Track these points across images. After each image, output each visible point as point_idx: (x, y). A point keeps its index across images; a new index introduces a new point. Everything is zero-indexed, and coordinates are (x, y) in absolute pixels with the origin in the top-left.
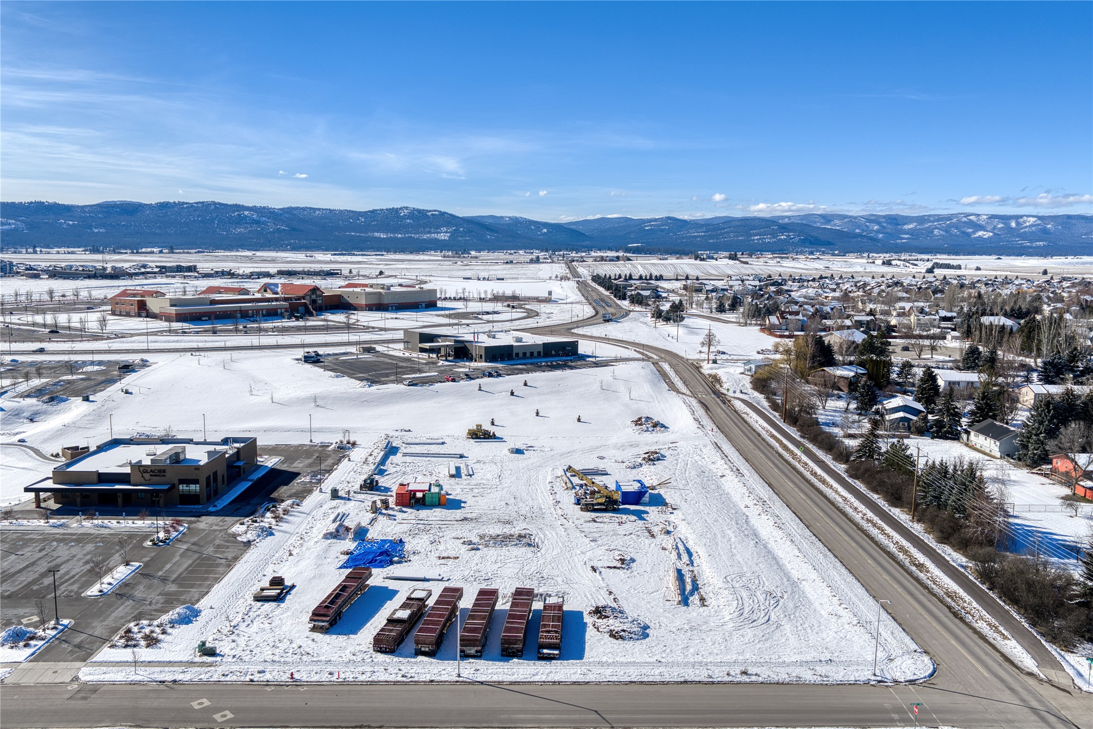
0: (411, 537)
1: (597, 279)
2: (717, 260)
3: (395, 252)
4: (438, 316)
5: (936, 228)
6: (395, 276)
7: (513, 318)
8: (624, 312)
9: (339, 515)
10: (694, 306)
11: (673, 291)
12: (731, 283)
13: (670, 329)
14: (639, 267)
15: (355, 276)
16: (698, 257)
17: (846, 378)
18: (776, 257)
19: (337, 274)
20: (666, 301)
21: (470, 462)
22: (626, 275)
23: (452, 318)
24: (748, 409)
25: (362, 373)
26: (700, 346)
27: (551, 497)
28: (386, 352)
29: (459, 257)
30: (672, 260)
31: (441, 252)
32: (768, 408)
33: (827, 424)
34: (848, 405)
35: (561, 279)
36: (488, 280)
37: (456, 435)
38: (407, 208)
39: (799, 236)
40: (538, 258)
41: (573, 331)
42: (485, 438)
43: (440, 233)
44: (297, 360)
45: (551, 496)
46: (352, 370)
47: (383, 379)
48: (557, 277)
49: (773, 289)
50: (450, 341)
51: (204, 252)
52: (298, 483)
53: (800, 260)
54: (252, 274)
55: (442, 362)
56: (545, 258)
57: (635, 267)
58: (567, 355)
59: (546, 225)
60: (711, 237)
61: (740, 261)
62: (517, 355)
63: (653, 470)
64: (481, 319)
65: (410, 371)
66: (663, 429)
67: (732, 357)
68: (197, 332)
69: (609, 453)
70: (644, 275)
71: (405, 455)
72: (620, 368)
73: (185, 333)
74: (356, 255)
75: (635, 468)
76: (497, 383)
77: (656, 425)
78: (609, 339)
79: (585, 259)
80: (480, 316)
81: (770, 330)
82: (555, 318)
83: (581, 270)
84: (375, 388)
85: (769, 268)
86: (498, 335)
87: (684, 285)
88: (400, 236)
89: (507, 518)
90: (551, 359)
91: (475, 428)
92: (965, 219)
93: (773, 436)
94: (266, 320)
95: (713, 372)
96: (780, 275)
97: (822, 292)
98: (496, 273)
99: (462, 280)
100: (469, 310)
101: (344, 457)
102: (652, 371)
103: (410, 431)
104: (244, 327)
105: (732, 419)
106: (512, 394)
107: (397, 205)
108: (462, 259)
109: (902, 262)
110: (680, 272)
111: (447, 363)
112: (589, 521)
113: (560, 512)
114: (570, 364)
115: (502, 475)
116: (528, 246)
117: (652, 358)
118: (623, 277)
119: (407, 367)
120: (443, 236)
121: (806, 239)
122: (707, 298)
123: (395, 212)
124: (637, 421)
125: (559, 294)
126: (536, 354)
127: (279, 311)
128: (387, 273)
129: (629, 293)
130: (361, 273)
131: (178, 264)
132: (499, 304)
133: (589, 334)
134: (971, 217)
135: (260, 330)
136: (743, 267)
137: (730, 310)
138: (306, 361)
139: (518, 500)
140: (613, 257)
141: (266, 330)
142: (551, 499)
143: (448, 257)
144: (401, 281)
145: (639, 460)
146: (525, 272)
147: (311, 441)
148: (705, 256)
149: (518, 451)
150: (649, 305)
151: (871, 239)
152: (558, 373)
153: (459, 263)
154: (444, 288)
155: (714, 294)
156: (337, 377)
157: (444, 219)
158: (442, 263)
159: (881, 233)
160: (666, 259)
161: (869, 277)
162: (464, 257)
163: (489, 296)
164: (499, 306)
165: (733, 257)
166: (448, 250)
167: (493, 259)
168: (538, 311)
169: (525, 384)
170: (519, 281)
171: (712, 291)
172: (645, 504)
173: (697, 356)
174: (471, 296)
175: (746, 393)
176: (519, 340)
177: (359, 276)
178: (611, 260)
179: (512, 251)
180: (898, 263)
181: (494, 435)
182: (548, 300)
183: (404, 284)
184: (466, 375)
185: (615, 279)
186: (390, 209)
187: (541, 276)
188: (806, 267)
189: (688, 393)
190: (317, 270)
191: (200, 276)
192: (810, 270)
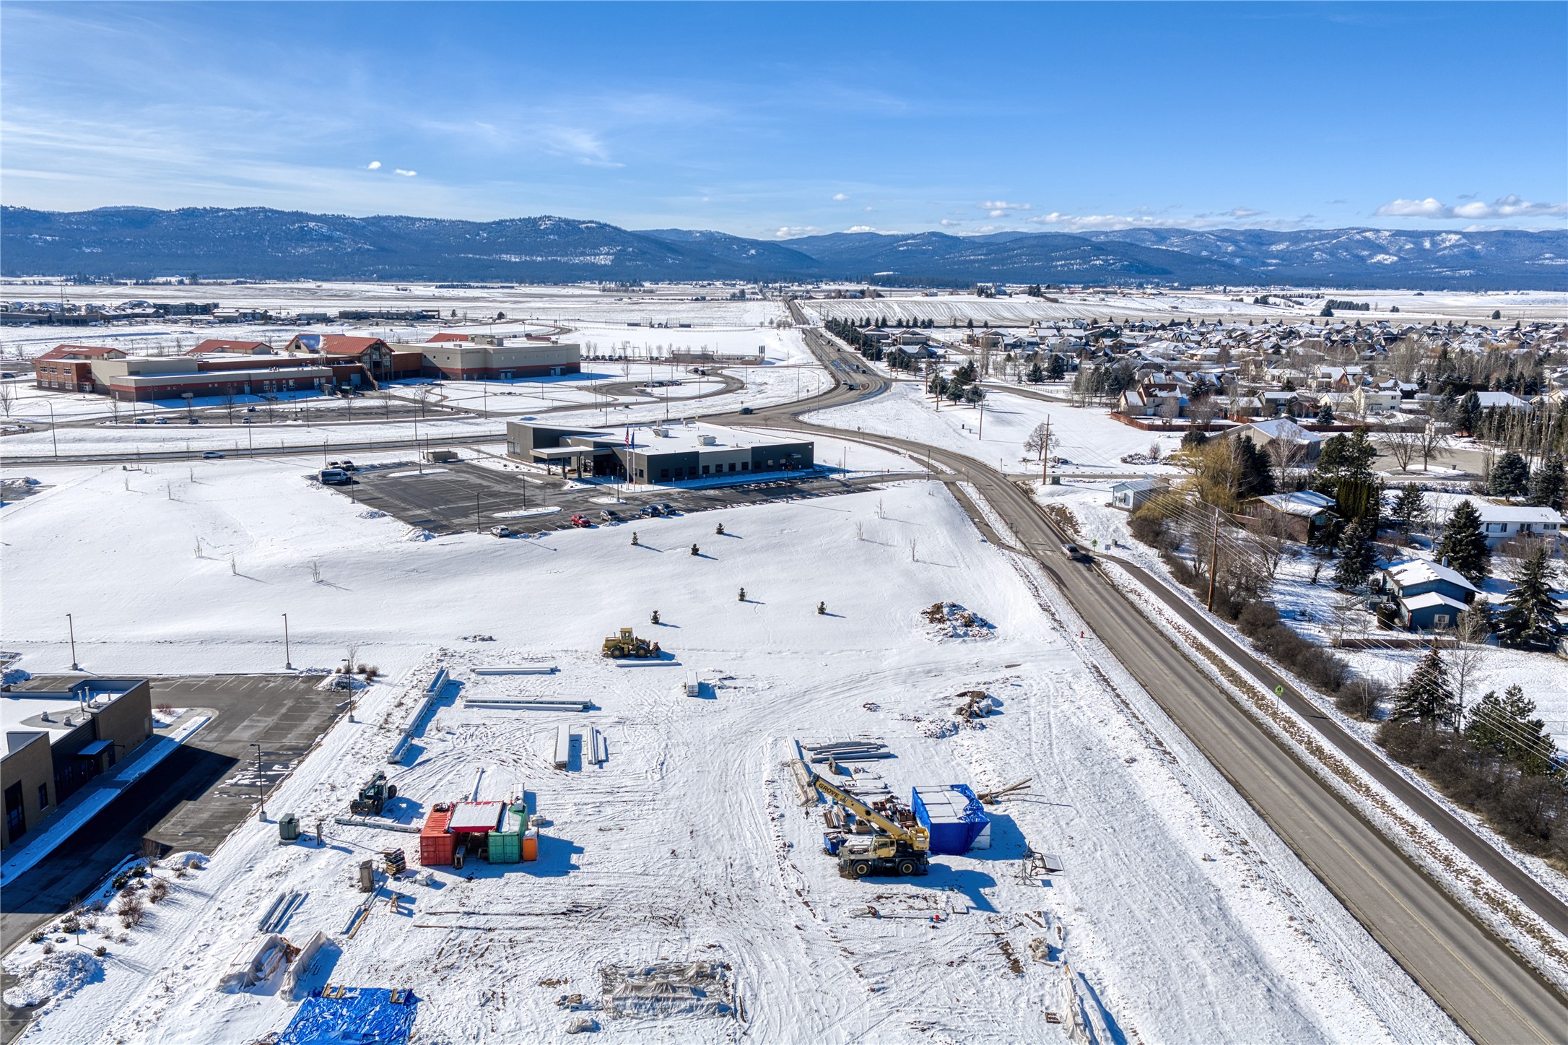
0: (437, 978)
1: (833, 325)
2: (1011, 296)
3: (532, 283)
4: (580, 388)
5: (1317, 250)
6: (523, 321)
7: (703, 392)
8: (880, 383)
9: (282, 898)
10: (991, 371)
11: (952, 346)
12: (1041, 333)
13: (963, 414)
14: (895, 306)
15: (460, 321)
16: (982, 292)
17: (1305, 518)
18: (1099, 292)
19: (433, 317)
20: (945, 362)
21: (603, 720)
22: (877, 320)
23: (602, 393)
24: (1138, 582)
25: (420, 507)
26: (1023, 449)
27: (772, 829)
28: (474, 462)
29: (626, 291)
30: (944, 297)
31: (600, 283)
32: (1169, 576)
33: (1291, 615)
34: (1317, 571)
35: (779, 326)
36: (666, 327)
37: (581, 648)
38: (549, 218)
39: (1121, 260)
40: (743, 292)
41: (801, 418)
42: (638, 657)
43: (599, 255)
44: (313, 478)
45: (771, 825)
46: (404, 500)
47: (456, 521)
48: (771, 322)
49: (1108, 342)
50: (586, 443)
51: (245, 283)
52: (222, 792)
53: (1134, 297)
54: (299, 317)
55: (571, 483)
56: (753, 293)
57: (890, 307)
58: (795, 468)
59: (754, 243)
60: (994, 262)
61: (1045, 298)
62: (706, 469)
63: (982, 743)
64: (650, 395)
65: (509, 502)
66: (984, 631)
67: (1082, 469)
68: (164, 421)
69: (888, 693)
70: (904, 319)
71: (471, 704)
72: (890, 492)
73: (144, 421)
74: (473, 288)
75: (943, 736)
76: (667, 529)
77: (969, 622)
78: (864, 435)
79: (813, 294)
80: (649, 390)
81: (1130, 416)
82: (770, 393)
83: (808, 312)
84: (438, 540)
85: (1089, 308)
86: (675, 430)
87: (969, 336)
88: (539, 259)
89: (671, 902)
90: (766, 476)
91: (618, 635)
92: (1358, 237)
93: (1200, 648)
94: (294, 397)
95: (1057, 501)
96: (1111, 320)
97: (1183, 348)
98: (679, 315)
99: (626, 326)
100: (632, 379)
101: (342, 709)
102: (947, 500)
103: (491, 639)
104: (250, 411)
105: (1112, 608)
106: (695, 551)
107: (535, 214)
108: (630, 294)
109: (1283, 300)
110: (957, 314)
111: (580, 486)
112: (862, 915)
113: (793, 881)
114: (800, 486)
115: (669, 760)
116: (727, 275)
117: (942, 472)
118: (873, 323)
119: (506, 494)
120: (603, 260)
121: (1131, 265)
122: (1009, 358)
123: (532, 223)
124: (932, 613)
125: (775, 350)
126: (739, 468)
127: (316, 381)
128: (509, 316)
129: (886, 350)
130: (469, 316)
131: (189, 301)
132: (681, 368)
133: (829, 424)
134: (1367, 234)
135: (272, 415)
136: (1050, 307)
137: (1049, 378)
138: (326, 482)
139: (700, 840)
140: (855, 291)
141: (284, 416)
142: (773, 834)
143: (610, 290)
144: (529, 329)
145: (950, 716)
146: (723, 315)
147: (289, 666)
148: (993, 291)
149: (704, 691)
150: (920, 370)
151: (1225, 265)
152: (780, 506)
153: (625, 300)
154: (593, 341)
155: (1018, 351)
156: (372, 516)
157: (605, 234)
158: (600, 300)
159: (1238, 257)
160: (936, 295)
161: (1245, 322)
162: (633, 291)
163: (665, 354)
164: (679, 372)
165: (1035, 292)
166: (611, 281)
167: (677, 295)
168: (743, 379)
169: (720, 532)
170: (715, 328)
171: (1014, 346)
172: (983, 854)
173: (1020, 469)
174: (637, 355)
175: (1124, 547)
176: (710, 441)
177: (465, 319)
178: (852, 297)
179: (705, 283)
180: (1278, 301)
181: (657, 648)
182: (758, 361)
183: (534, 334)
184: (611, 513)
185: (861, 326)
186: (524, 219)
187: (748, 321)
188: (1143, 307)
189: (1019, 546)
190: (403, 310)
191: (216, 320)
192: (1150, 311)
